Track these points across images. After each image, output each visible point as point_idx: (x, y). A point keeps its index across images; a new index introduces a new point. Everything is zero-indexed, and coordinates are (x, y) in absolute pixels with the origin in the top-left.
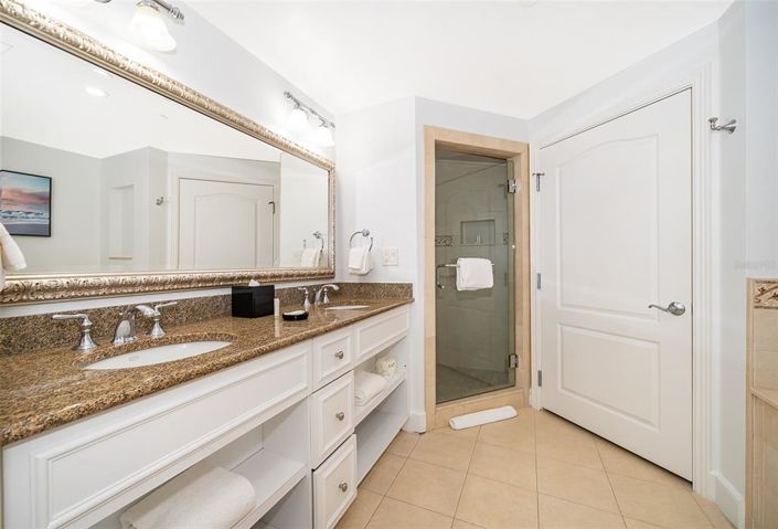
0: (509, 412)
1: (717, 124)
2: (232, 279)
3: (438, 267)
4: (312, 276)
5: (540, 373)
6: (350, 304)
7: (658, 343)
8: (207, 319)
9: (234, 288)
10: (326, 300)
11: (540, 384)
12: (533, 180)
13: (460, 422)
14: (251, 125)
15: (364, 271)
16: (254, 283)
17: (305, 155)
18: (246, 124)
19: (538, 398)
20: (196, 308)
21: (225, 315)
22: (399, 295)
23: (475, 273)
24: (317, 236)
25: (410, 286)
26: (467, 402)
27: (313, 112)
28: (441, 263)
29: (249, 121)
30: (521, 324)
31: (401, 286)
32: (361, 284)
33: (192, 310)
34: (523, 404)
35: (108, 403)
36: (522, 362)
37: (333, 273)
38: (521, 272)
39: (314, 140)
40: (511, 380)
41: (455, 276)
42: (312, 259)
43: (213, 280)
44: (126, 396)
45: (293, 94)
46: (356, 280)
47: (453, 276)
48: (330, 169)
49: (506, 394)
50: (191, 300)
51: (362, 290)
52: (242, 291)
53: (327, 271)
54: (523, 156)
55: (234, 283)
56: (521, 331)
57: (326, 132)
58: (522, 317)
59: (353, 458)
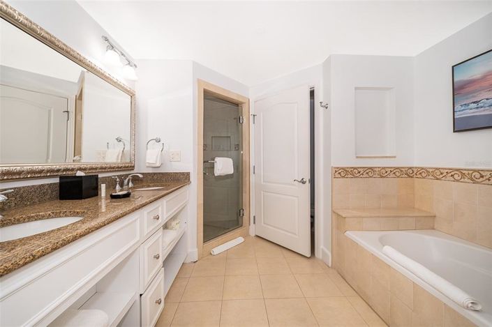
0: (241, 240)
1: (323, 104)
2: (58, 171)
3: (204, 162)
4: (119, 169)
5: (254, 217)
6: (149, 186)
7: (298, 197)
8: (34, 203)
9: (61, 178)
10: (131, 185)
11: (254, 223)
12: (251, 117)
13: (216, 251)
14: (76, 55)
15: (158, 165)
16: (80, 174)
17: (115, 83)
18: (72, 53)
19: (253, 230)
20: (24, 195)
21: (51, 199)
22: (180, 179)
23: (224, 166)
24: (119, 140)
25: (188, 174)
26: (219, 239)
27: (123, 55)
28: (206, 160)
29: (74, 51)
30: (246, 193)
31: (183, 174)
32: (155, 174)
33: (21, 197)
34: (246, 235)
35: (21, 263)
36: (246, 213)
37: (134, 167)
38: (245, 166)
39: (122, 73)
40: (240, 223)
41: (213, 168)
42: (115, 156)
43: (41, 172)
44: (34, 256)
45: (109, 39)
46: (151, 171)
47: (212, 167)
48: (132, 96)
49: (239, 231)
50: (20, 188)
51: (155, 177)
52: (69, 180)
53: (130, 165)
54: (247, 104)
55: (60, 174)
56: (245, 196)
57: (130, 69)
58: (245, 189)
59: (162, 283)
